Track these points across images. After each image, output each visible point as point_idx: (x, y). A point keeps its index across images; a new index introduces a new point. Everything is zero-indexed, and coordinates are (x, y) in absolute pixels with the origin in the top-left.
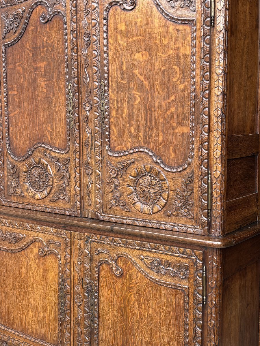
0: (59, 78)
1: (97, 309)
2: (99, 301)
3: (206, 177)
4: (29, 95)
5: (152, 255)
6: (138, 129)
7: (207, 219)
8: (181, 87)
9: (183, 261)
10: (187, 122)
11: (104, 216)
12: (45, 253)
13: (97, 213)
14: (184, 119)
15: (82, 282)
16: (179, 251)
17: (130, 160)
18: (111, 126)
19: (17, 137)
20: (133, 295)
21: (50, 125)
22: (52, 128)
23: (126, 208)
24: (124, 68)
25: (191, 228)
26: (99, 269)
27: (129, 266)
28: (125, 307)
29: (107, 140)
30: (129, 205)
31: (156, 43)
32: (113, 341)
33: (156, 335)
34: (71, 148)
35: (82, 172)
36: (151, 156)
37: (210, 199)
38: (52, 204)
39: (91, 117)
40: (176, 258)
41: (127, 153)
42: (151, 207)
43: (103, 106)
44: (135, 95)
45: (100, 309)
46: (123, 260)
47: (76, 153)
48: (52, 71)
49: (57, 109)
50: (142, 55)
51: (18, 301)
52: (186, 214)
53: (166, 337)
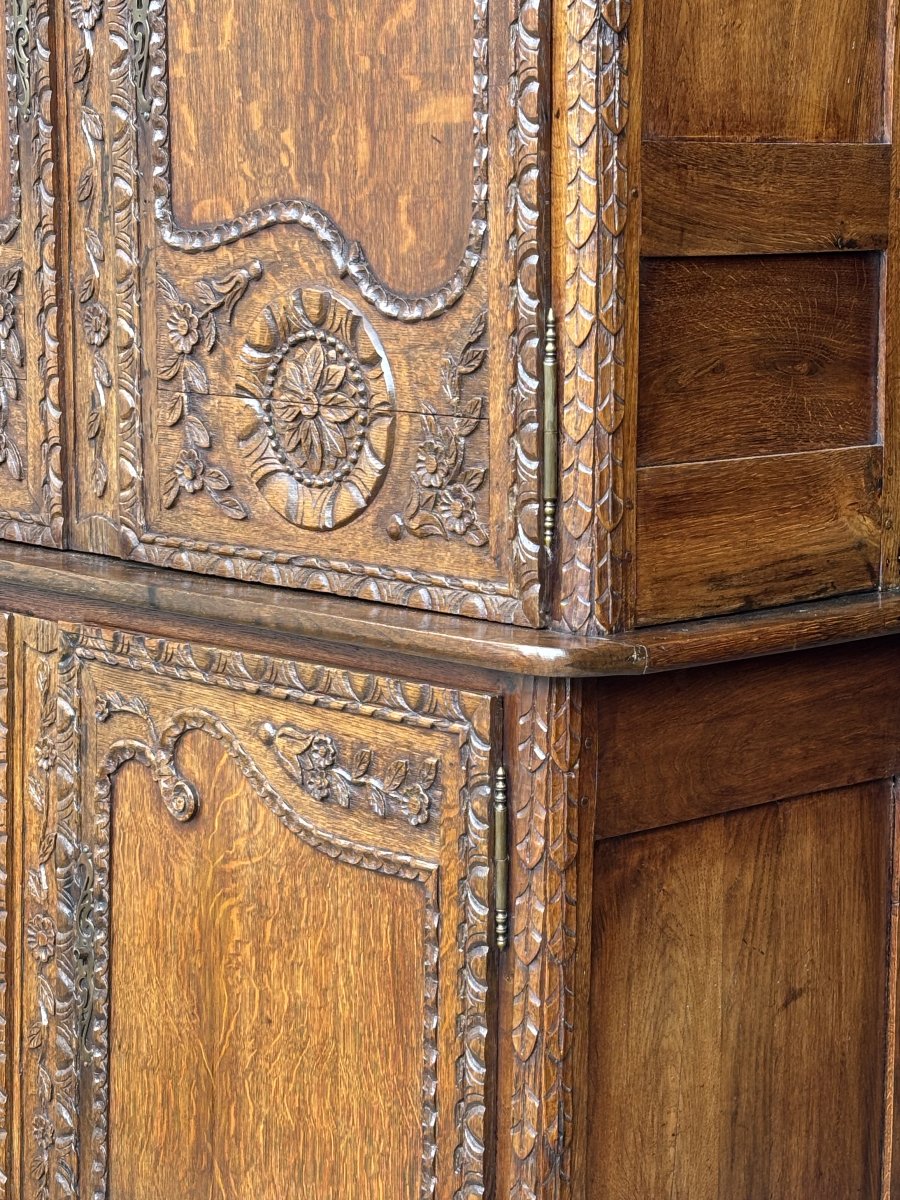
1: (104, 980)
2: (110, 940)
3: (534, 343)
5: (306, 720)
6: (276, 112)
7: (535, 548)
9: (421, 743)
10: (463, 72)
11: (153, 542)
13: (123, 528)
14: (448, 56)
15: (51, 853)
16: (405, 698)
17: (249, 267)
18: (174, 101)
20: (235, 911)
23: (233, 506)
25: (475, 591)
26: (112, 789)
27: (222, 775)
28: (209, 969)
29: (159, 170)
30: (244, 489)
32: (162, 1125)
33: (322, 1095)
34: (25, 217)
35: (69, 334)
36: (325, 243)
37: (550, 448)
39: (101, 58)
40: (393, 730)
41: (234, 233)
42: (328, 493)
43: (139, 4)
45: (115, 979)
46: (200, 746)
47: (43, 240)
52: (459, 527)
53: (355, 1105)
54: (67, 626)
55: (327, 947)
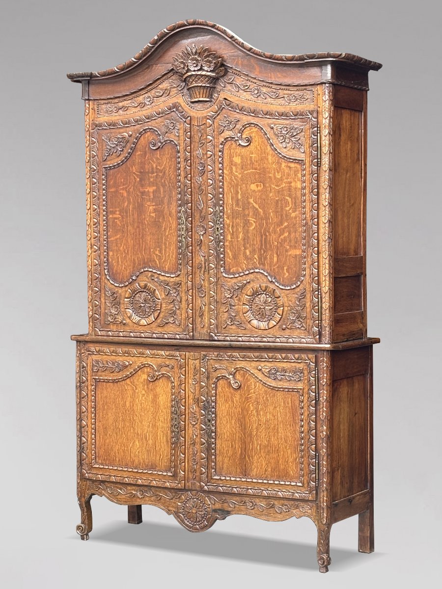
0: (169, 203)
1: (214, 425)
2: (216, 417)
3: (317, 293)
4: (134, 219)
5: (269, 365)
6: (253, 252)
7: (318, 329)
8: (293, 215)
9: (298, 365)
10: (299, 245)
11: (219, 336)
12: (156, 378)
13: (211, 334)
14: (296, 243)
15: (197, 401)
16: (295, 358)
17: (246, 281)
18: (226, 249)
19: (118, 261)
20: (251, 405)
21: (158, 249)
22: (160, 251)
23: (242, 327)
24: (240, 197)
25: (304, 338)
26: (216, 386)
27: (247, 378)
28: (244, 417)
29: (222, 262)
30: (244, 323)
31: (270, 176)
32: (231, 451)
33: (274, 437)
34: (182, 271)
35: (194, 295)
36: (266, 276)
37: (320, 312)
38: (160, 329)
39: (205, 240)
40: (292, 364)
41: (242, 274)
42: (266, 323)
43: (218, 231)
44: (250, 221)
45: (217, 424)
46: (241, 373)
47: (188, 276)
48: (162, 196)
49: (167, 234)
50: (257, 185)
51: (122, 434)
52: (300, 327)
53: (283, 436)
54: (204, 353)
55: (275, 407)
